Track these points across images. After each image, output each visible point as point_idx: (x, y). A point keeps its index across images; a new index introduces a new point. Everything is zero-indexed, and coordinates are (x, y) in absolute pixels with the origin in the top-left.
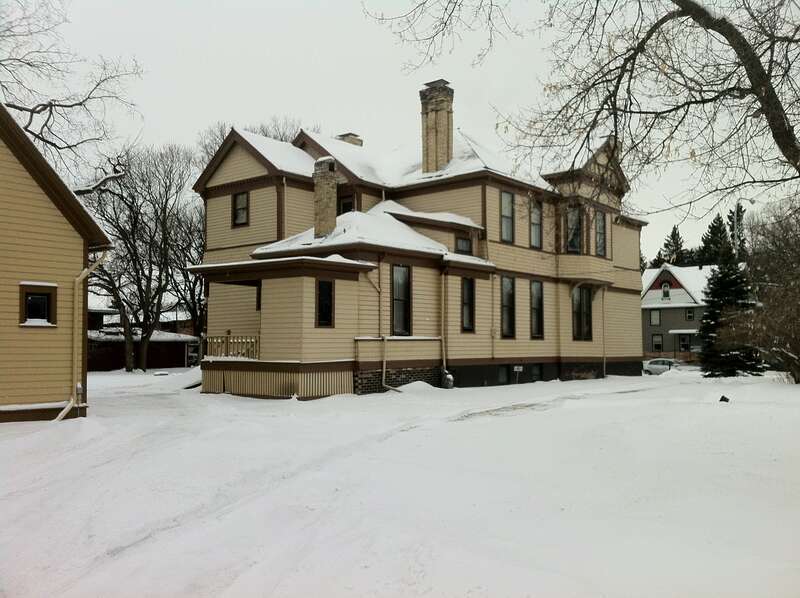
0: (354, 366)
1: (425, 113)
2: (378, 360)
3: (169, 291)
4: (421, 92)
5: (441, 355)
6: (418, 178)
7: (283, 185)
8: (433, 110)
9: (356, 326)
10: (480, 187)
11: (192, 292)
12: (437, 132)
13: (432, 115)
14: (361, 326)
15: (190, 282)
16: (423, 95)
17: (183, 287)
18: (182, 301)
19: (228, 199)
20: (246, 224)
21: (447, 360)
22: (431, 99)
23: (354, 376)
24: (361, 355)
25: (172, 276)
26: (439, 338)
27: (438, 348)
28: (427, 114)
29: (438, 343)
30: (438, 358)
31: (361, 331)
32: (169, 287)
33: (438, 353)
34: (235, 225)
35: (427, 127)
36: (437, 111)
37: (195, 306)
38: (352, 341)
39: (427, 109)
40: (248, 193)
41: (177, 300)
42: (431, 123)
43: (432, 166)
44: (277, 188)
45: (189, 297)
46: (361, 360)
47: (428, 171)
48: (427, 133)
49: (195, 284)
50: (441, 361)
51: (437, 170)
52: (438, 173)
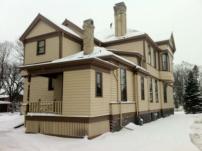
0: (110, 117)
1: (116, 14)
2: (118, 113)
3: (3, 88)
4: (114, 7)
5: (136, 110)
6: (114, 39)
7: (62, 36)
8: (119, 13)
9: (110, 97)
10: (142, 41)
11: (10, 88)
12: (121, 21)
13: (119, 15)
14: (112, 97)
15: (9, 85)
16: (115, 8)
17: (7, 87)
18: (7, 91)
19: (35, 43)
20: (44, 53)
21: (139, 112)
22: (118, 9)
23: (110, 123)
24: (113, 111)
25: (4, 83)
26: (134, 102)
27: (135, 107)
28: (117, 15)
29: (134, 105)
30: (134, 111)
31: (112, 99)
32: (3, 87)
33: (135, 109)
34: (38, 54)
35: (117, 20)
36: (121, 14)
37: (11, 93)
38: (109, 104)
39: (116, 13)
40: (44, 40)
41: (5, 91)
42: (119, 18)
43: (120, 34)
44: (60, 37)
45: (9, 90)
46: (113, 114)
47: (117, 37)
48: (117, 22)
49: (11, 86)
50: (136, 112)
51: (122, 36)
52: (123, 37)
